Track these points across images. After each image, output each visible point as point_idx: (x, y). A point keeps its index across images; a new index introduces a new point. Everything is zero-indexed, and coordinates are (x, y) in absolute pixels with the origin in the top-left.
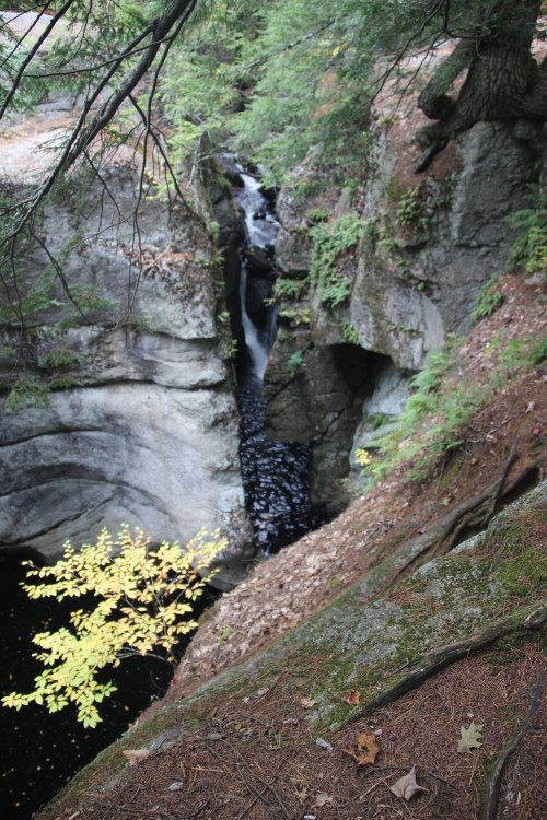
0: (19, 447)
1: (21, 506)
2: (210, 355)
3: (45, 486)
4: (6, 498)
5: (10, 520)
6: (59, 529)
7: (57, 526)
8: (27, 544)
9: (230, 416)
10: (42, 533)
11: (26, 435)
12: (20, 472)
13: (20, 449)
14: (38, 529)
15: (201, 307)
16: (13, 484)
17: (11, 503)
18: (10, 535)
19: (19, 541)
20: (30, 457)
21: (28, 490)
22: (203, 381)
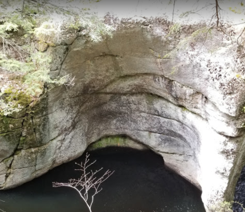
0: (166, 120)
1: (163, 140)
2: (232, 123)
3: (173, 138)
4: (159, 135)
5: (158, 143)
6: (174, 155)
7: (173, 154)
8: (161, 154)
9: (231, 153)
10: (167, 153)
11: (169, 117)
12: (165, 128)
13: (166, 121)
14: (167, 151)
15: (233, 101)
16: (162, 131)
17: (160, 137)
18: (155, 148)
19: (158, 151)
20: (169, 125)
21: (167, 136)
22: (224, 132)
